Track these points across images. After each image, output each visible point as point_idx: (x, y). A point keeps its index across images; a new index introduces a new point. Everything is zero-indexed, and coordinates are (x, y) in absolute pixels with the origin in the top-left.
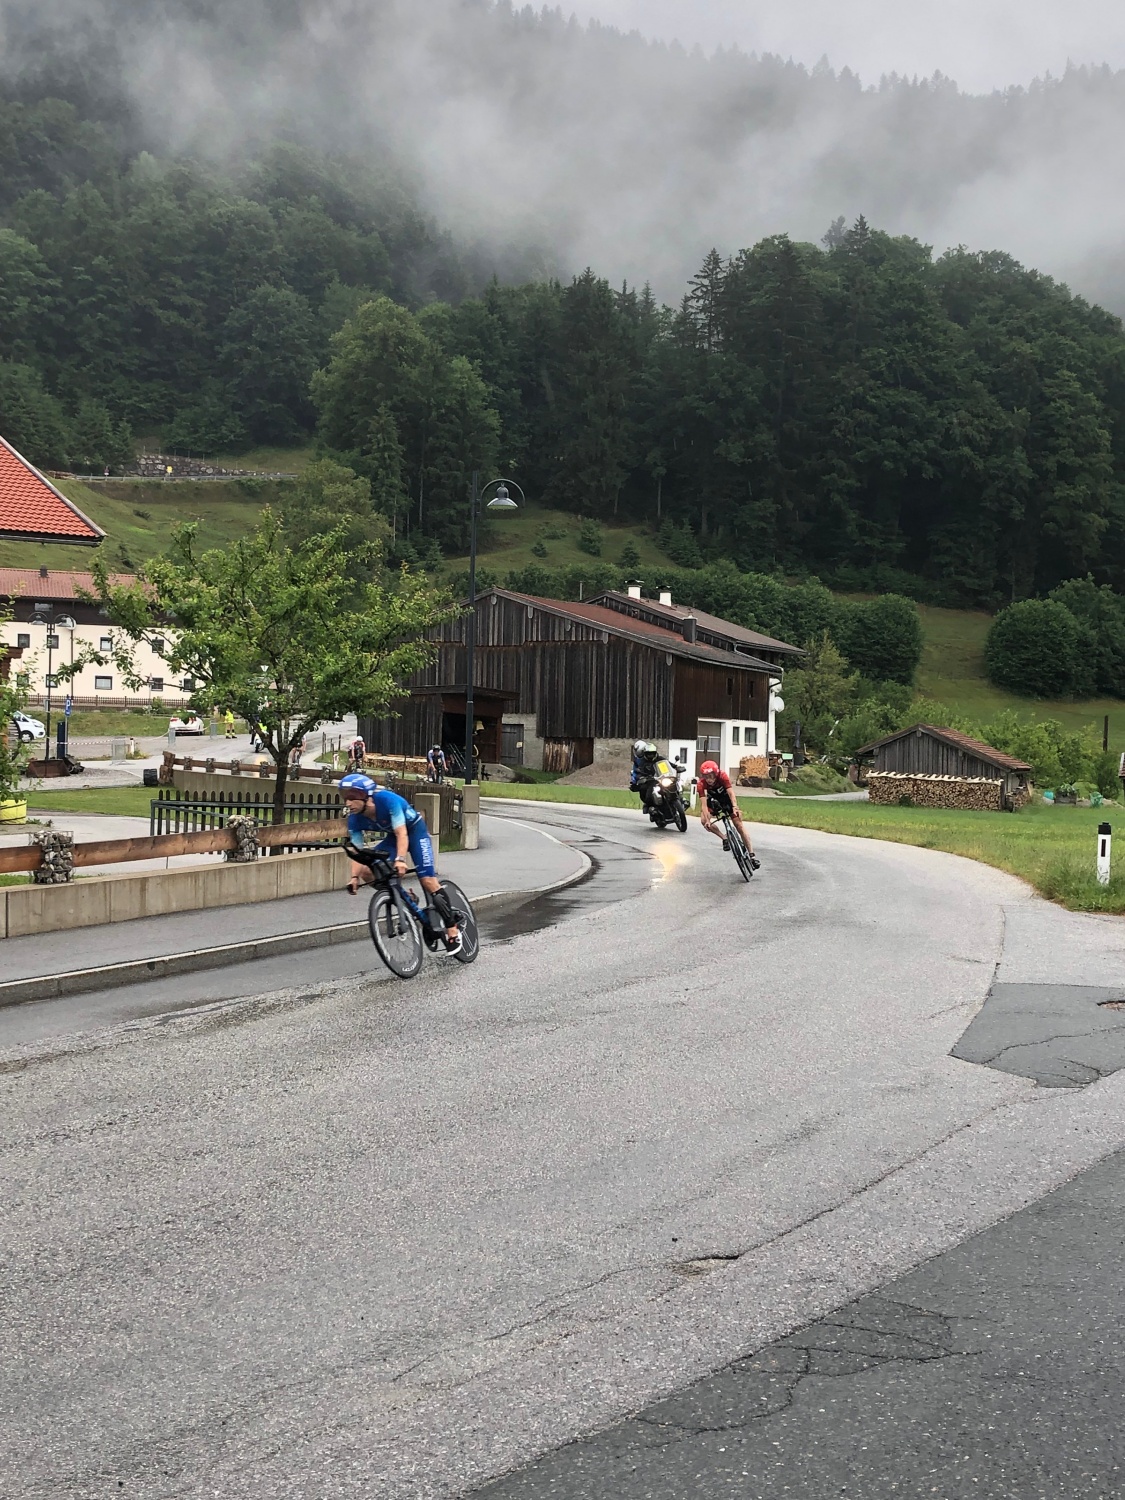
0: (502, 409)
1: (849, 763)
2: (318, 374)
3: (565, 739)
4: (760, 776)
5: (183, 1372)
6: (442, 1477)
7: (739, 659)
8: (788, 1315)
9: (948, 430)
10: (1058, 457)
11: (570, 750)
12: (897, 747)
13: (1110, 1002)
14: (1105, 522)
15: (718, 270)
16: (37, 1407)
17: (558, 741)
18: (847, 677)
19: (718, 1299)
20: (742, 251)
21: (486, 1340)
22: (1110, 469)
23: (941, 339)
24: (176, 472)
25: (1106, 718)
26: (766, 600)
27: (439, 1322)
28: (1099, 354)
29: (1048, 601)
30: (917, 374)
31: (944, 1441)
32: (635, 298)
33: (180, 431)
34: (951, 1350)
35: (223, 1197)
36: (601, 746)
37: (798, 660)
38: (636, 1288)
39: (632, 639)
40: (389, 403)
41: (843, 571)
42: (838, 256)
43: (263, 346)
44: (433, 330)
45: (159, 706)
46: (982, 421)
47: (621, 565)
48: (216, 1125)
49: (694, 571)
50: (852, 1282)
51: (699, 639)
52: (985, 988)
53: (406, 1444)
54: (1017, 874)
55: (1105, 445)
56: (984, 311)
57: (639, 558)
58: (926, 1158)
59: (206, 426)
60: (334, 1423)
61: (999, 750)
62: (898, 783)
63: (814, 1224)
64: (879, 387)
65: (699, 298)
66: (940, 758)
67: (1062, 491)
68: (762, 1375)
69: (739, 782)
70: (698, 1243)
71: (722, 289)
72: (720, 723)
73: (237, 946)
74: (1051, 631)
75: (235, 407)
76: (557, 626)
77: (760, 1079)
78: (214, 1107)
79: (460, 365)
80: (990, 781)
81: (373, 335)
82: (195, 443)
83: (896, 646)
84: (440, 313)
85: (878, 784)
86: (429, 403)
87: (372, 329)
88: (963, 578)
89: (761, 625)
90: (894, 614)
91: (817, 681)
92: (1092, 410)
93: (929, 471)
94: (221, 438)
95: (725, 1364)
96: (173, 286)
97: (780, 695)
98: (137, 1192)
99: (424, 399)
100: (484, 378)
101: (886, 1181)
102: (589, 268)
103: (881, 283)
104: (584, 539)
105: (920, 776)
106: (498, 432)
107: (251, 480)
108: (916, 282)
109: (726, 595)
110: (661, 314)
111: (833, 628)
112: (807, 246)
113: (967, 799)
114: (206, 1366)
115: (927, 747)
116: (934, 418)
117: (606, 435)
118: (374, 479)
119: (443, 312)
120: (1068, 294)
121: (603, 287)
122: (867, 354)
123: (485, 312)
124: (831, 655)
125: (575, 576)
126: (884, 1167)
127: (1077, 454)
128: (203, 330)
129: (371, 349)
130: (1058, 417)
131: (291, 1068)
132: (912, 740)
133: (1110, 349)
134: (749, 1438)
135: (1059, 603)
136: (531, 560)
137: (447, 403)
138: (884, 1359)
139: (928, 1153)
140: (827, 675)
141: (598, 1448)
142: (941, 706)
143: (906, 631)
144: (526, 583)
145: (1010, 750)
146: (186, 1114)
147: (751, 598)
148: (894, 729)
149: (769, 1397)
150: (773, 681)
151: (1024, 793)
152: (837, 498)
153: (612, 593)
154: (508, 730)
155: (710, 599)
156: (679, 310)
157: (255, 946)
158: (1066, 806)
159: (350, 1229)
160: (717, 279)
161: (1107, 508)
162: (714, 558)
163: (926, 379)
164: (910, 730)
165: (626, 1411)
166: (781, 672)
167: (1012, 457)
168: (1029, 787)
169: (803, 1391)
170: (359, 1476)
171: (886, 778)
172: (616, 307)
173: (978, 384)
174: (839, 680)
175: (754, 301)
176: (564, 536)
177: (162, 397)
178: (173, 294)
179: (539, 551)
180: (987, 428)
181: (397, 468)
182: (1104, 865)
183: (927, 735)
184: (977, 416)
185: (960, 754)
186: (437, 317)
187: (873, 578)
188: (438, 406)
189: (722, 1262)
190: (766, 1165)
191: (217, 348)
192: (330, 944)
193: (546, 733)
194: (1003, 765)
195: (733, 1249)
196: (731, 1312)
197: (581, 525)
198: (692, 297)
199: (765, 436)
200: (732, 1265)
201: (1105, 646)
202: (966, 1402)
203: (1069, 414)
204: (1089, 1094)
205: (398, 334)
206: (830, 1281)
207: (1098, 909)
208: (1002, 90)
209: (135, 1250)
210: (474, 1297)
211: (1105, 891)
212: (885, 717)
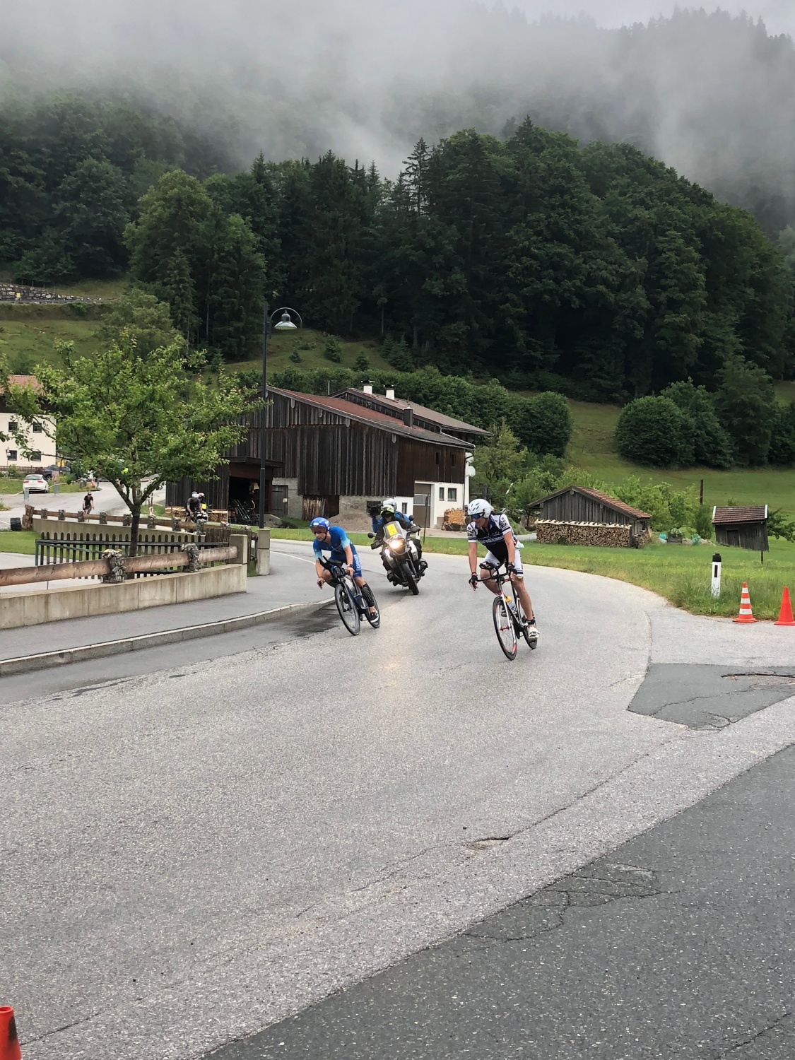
0: (268, 252)
1: (521, 514)
2: (130, 226)
3: (318, 496)
4: (458, 523)
5: (156, 914)
6: (346, 970)
7: (444, 438)
8: (549, 873)
9: (589, 273)
10: (667, 294)
11: (322, 504)
12: (556, 503)
13: (729, 675)
14: (700, 340)
15: (425, 153)
16: (65, 936)
17: (314, 498)
18: (519, 452)
19: (501, 863)
20: (442, 140)
21: (352, 891)
22: (704, 302)
23: (584, 206)
24: (24, 297)
25: (702, 481)
26: (460, 396)
27: (318, 881)
28: (697, 219)
29: (660, 397)
30: (567, 232)
31: (666, 943)
32: (364, 174)
33: (26, 267)
34: (661, 890)
35: (154, 805)
36: (344, 501)
37: (484, 439)
38: (445, 858)
39: (367, 423)
40: (183, 248)
41: (515, 375)
42: (511, 145)
43: (88, 204)
44: (215, 194)
45: (14, 472)
46: (614, 266)
47: (355, 370)
48: (136, 761)
49: (408, 374)
50: (587, 851)
51: (415, 423)
52: (644, 666)
53: (316, 953)
54: (654, 591)
55: (701, 284)
56: (616, 187)
57: (368, 364)
58: (623, 775)
59: (45, 263)
60: (265, 942)
61: (627, 504)
62: (557, 528)
63: (556, 818)
64: (540, 242)
65: (411, 174)
66: (587, 510)
67: (670, 318)
68: (541, 907)
69: (444, 528)
70: (480, 830)
71: (428, 168)
72: (431, 485)
73: (119, 641)
74: (663, 419)
75: (67, 248)
76: (312, 413)
77: (503, 726)
78: (131, 749)
79: (236, 220)
80: (622, 526)
81: (171, 198)
82: (37, 276)
83: (553, 429)
84: (220, 182)
85: (543, 529)
86: (213, 247)
87: (170, 193)
88: (602, 381)
89: (457, 413)
90: (551, 406)
91: (498, 455)
92: (692, 260)
93: (576, 303)
94: (56, 272)
95: (514, 902)
96: (21, 158)
97: (471, 464)
98: (94, 803)
99: (208, 245)
100: (254, 230)
101: (598, 790)
102: (330, 151)
103: (542, 165)
104: (329, 350)
105: (573, 523)
106: (264, 270)
107: (79, 304)
108: (567, 165)
109: (431, 392)
110: (384, 185)
111: (508, 416)
112: (489, 138)
113: (606, 539)
114: (170, 909)
115: (578, 503)
116: (579, 264)
117: (343, 274)
118: (172, 304)
119: (223, 181)
120: (676, 176)
121: (341, 165)
122: (531, 217)
123: (254, 181)
124: (508, 436)
125: (322, 377)
126: (596, 782)
127: (681, 291)
128: (43, 191)
129: (169, 208)
130: (667, 264)
131: (178, 723)
132: (567, 498)
133: (705, 216)
134: (540, 944)
135: (668, 398)
136: (289, 365)
137: (226, 249)
138: (618, 896)
139: (624, 773)
140: (504, 451)
141: (444, 951)
142: (586, 473)
143: (560, 418)
144: (286, 381)
145: (635, 504)
146: (113, 753)
147: (449, 394)
148: (552, 489)
149: (548, 920)
150: (468, 454)
151: (646, 535)
152: (510, 321)
153: (351, 390)
154: (277, 490)
155: (420, 395)
156: (397, 183)
157: (132, 642)
158: (675, 545)
159: (246, 824)
160: (424, 160)
161: (702, 330)
162: (422, 365)
163: (573, 235)
164: (565, 490)
165: (456, 930)
166: (473, 448)
167: (635, 293)
168: (650, 531)
169: (569, 915)
170: (292, 971)
171: (549, 524)
172: (350, 180)
173: (610, 240)
174: (513, 454)
175: (451, 177)
176: (313, 347)
177: (13, 241)
178: (20, 164)
179: (294, 358)
180: (617, 272)
181: (190, 296)
182: (716, 583)
183: (578, 493)
184: (611, 263)
185: (601, 507)
186: (218, 185)
187: (536, 380)
188: (221, 250)
189: (500, 842)
190: (517, 781)
191: (54, 205)
192: (182, 641)
193: (305, 492)
194: (631, 515)
195: (504, 833)
196: (512, 871)
197: (325, 339)
198: (406, 174)
199: (458, 276)
200: (506, 843)
201: (701, 430)
202: (675, 920)
203: (675, 262)
204: (725, 734)
205: (189, 197)
206: (573, 852)
207: (713, 614)
208: (628, 26)
209: (104, 840)
210: (338, 865)
211: (717, 601)
212: (546, 480)
